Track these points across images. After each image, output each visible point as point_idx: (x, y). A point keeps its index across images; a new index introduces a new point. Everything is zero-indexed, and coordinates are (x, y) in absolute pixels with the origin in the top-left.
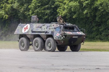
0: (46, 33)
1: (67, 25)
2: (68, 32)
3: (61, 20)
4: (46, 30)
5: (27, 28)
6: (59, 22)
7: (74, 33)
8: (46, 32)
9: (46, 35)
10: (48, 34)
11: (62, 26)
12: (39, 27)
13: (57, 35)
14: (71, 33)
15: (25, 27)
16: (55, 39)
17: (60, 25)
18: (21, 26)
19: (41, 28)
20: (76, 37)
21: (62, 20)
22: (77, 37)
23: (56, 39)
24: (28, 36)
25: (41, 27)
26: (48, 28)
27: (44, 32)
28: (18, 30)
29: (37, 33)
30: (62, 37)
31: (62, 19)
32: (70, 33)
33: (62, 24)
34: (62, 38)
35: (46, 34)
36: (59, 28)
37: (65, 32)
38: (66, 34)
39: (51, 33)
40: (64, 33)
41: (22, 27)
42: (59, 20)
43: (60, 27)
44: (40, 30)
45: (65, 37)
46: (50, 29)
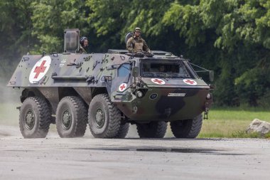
0: (90, 82)
1: (156, 57)
2: (153, 80)
3: (137, 44)
4: (91, 74)
5: (41, 69)
6: (131, 49)
7: (174, 83)
8: (92, 80)
9: (92, 88)
10: (95, 85)
11: (137, 60)
12: (74, 65)
13: (120, 89)
14: (163, 83)
15: (39, 64)
16: (113, 100)
17: (132, 57)
18: (29, 62)
19: (79, 68)
20: (179, 95)
21: (142, 44)
22: (183, 95)
23: (117, 101)
24: (45, 93)
25: (79, 66)
26: (99, 66)
27: (83, 80)
28: (20, 73)
29: (66, 85)
30: (134, 93)
31: (140, 41)
32: (160, 82)
33: (136, 56)
34: (134, 97)
35: (91, 85)
36: (128, 66)
37: (143, 79)
38: (146, 84)
39: (103, 83)
40: (141, 81)
41: (30, 66)
42: (131, 42)
43: (131, 64)
44: (75, 73)
45: (143, 95)
46: (102, 70)
